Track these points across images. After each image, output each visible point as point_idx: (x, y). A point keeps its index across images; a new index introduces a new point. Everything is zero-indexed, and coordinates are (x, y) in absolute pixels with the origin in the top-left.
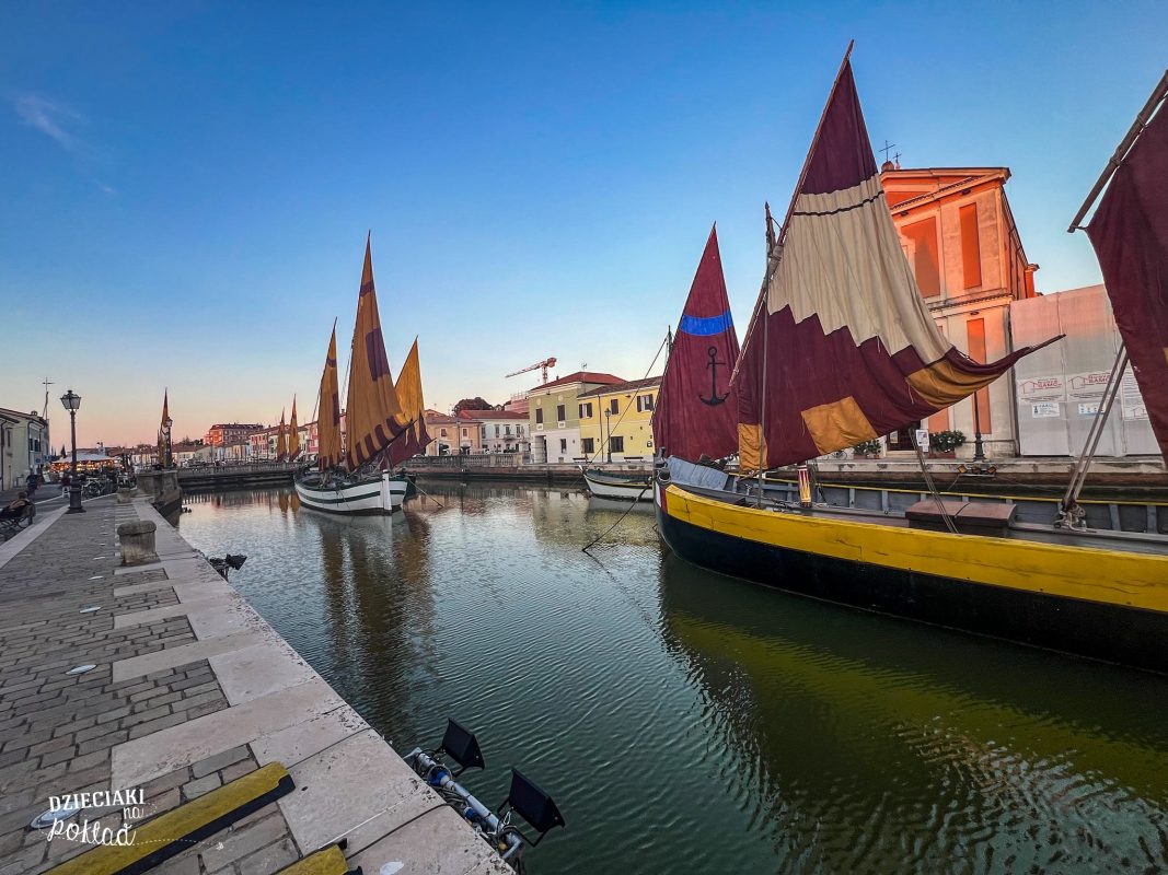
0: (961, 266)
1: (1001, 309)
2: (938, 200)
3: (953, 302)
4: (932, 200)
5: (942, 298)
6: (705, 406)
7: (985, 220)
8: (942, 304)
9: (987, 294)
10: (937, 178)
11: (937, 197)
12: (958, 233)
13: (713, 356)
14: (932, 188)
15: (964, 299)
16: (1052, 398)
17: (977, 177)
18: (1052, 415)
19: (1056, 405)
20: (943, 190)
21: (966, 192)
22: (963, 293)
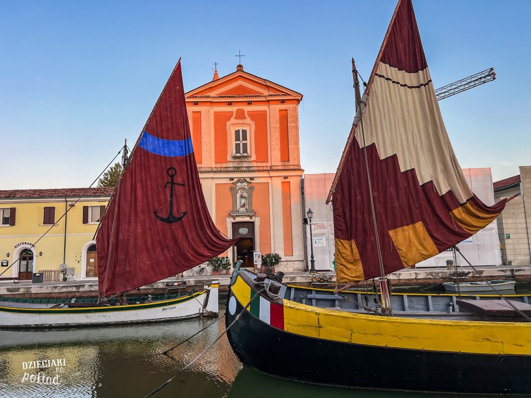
0: (279, 146)
1: (298, 178)
2: (268, 101)
3: (275, 168)
4: (265, 99)
5: (269, 164)
6: (159, 222)
7: (292, 122)
8: (269, 168)
9: (292, 167)
10: (268, 87)
11: (269, 98)
12: (278, 126)
13: (172, 176)
14: (265, 92)
15: (280, 168)
16: (323, 234)
17: (289, 95)
18: (323, 245)
19: (324, 239)
20: (272, 95)
21: (283, 102)
22: (280, 164)
